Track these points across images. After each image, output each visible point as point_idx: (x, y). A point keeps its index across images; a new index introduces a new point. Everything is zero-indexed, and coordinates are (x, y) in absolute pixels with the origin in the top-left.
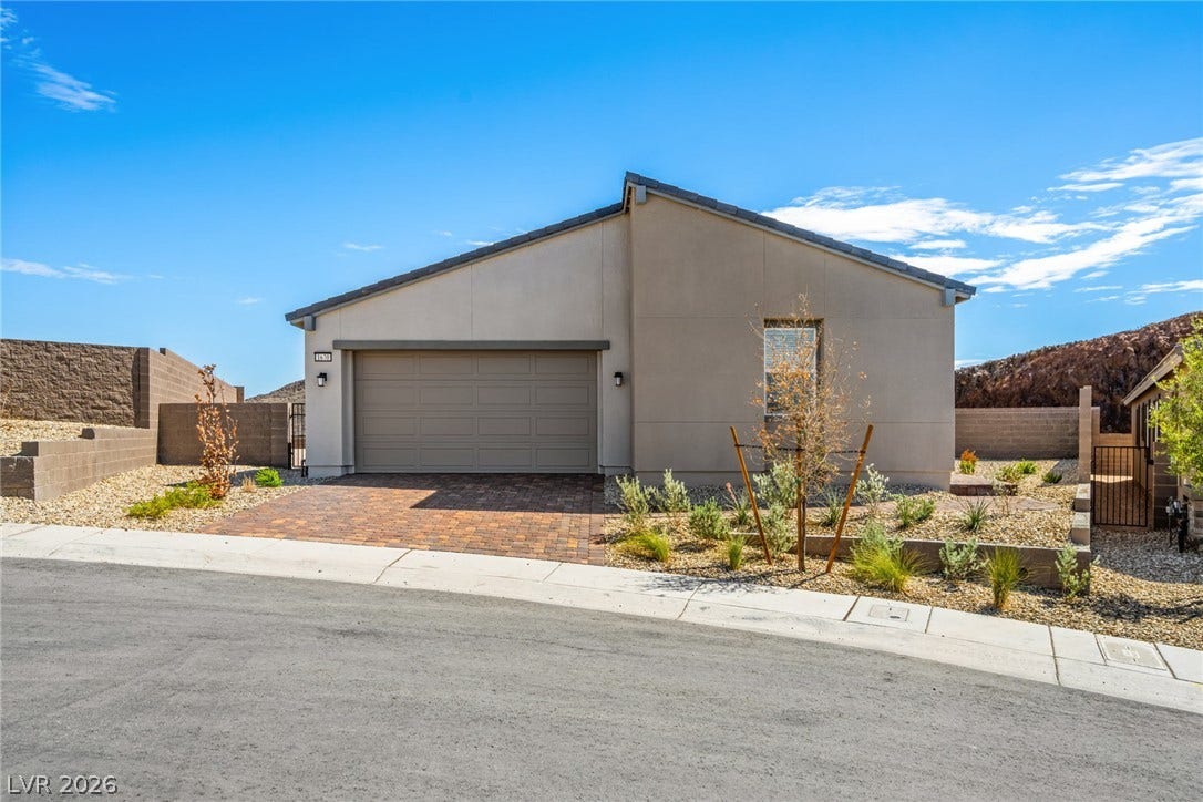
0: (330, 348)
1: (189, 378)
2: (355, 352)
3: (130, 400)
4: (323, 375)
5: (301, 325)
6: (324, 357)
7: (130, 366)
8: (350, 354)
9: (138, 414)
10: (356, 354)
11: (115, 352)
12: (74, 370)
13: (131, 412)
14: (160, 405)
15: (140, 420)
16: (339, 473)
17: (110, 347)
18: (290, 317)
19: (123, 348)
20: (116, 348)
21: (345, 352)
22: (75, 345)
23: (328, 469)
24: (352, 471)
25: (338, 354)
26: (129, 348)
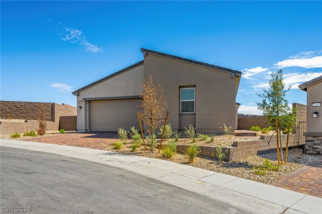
0: (82, 100)
1: (71, 110)
2: (89, 101)
3: (51, 115)
4: (81, 107)
5: (75, 95)
6: (81, 103)
7: (51, 107)
8: (88, 102)
9: (52, 118)
10: (89, 102)
11: (47, 104)
12: (38, 108)
13: (51, 118)
14: (60, 117)
15: (53, 120)
16: (84, 131)
17: (46, 103)
18: (73, 93)
19: (49, 103)
20: (47, 103)
21: (86, 101)
22: (38, 103)
23: (82, 130)
24: (89, 131)
25: (84, 102)
26: (50, 103)
